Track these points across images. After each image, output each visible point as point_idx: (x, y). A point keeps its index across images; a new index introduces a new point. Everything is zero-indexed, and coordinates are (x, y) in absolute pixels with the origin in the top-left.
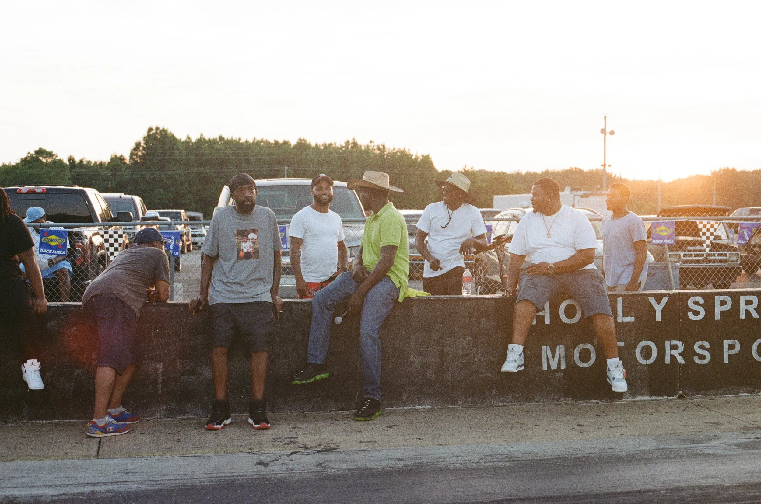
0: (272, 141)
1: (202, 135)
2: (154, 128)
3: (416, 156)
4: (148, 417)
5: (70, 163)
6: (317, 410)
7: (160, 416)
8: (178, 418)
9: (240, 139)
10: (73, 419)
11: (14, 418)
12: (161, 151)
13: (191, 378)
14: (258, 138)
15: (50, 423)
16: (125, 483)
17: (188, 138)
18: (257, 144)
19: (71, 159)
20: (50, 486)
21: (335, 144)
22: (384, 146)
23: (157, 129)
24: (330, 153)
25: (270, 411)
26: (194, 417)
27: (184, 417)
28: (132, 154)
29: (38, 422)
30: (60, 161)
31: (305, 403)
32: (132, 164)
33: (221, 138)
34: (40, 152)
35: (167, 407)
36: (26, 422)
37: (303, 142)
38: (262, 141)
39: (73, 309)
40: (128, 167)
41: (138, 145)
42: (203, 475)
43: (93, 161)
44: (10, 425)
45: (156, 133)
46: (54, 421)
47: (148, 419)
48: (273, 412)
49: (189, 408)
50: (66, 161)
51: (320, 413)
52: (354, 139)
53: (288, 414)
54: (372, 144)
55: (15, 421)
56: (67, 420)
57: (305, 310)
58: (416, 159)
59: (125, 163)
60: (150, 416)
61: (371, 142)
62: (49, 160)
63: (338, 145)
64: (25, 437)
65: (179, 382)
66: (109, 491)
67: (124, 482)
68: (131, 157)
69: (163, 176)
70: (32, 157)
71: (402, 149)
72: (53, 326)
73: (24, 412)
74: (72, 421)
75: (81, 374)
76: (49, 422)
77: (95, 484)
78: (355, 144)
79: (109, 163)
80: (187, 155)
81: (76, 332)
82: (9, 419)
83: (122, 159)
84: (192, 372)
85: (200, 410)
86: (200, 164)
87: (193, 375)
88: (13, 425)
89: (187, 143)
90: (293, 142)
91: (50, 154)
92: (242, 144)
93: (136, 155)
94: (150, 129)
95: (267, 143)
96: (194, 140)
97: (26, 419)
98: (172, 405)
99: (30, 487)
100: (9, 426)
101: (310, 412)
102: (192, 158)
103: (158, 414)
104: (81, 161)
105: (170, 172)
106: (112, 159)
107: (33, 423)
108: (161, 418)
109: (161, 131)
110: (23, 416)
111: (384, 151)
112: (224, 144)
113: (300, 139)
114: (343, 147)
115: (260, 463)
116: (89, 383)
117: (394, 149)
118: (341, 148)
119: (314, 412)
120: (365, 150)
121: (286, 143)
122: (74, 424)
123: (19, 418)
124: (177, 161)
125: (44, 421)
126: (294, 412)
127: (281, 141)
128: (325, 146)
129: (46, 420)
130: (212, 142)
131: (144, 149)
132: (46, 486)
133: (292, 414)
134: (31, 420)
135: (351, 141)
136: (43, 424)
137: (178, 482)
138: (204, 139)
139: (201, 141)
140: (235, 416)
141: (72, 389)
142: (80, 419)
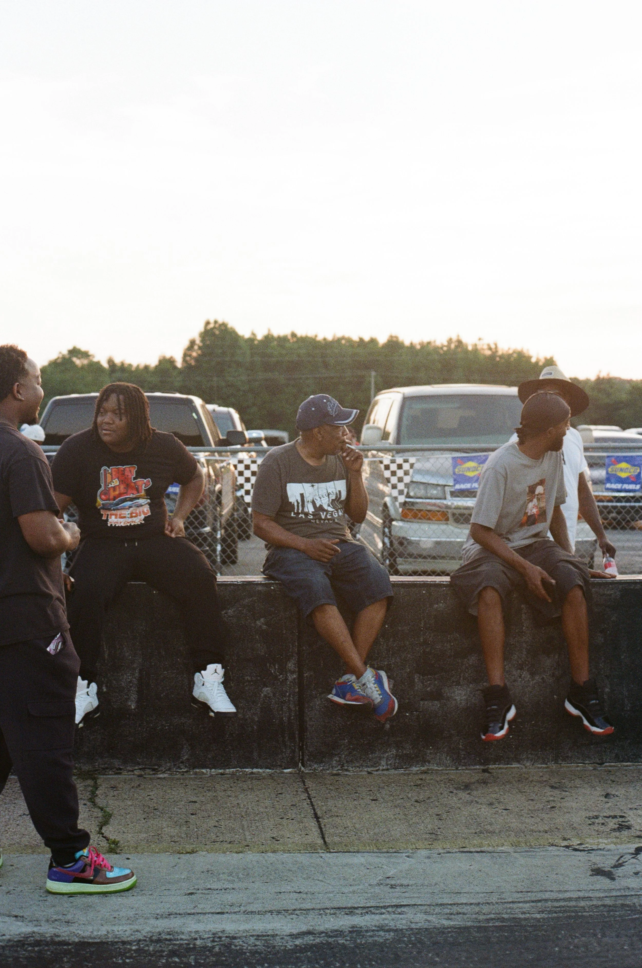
0: (355, 338)
1: (269, 330)
2: (212, 321)
3: (538, 359)
4: (369, 767)
5: (110, 366)
6: (622, 761)
7: (387, 765)
8: (414, 769)
9: (316, 336)
10: (257, 768)
11: (169, 765)
12: (220, 351)
13: (434, 706)
14: (339, 335)
15: (222, 774)
16: (399, 910)
17: (253, 334)
18: (338, 341)
19: (111, 362)
20: (279, 912)
21: (435, 342)
22: (496, 345)
23: (216, 322)
24: (429, 354)
25: (552, 761)
26: (437, 768)
27: (423, 768)
28: (185, 355)
29: (204, 771)
30: (98, 363)
31: (605, 748)
32: (185, 368)
33: (294, 335)
34: (75, 352)
35: (397, 751)
36: (186, 772)
37: (394, 339)
38: (343, 338)
39: (260, 588)
40: (180, 372)
41: (193, 343)
42: (520, 895)
43: (135, 364)
44: (161, 776)
45: (214, 328)
46: (228, 770)
47: (369, 770)
48: (556, 763)
49: (431, 753)
50: (105, 365)
51: (627, 766)
52: (458, 336)
53: (578, 766)
54: (481, 342)
55: (169, 769)
56: (247, 770)
57: (611, 595)
58: (537, 363)
59: (175, 367)
60: (372, 766)
61: (480, 339)
62: (85, 362)
63: (438, 343)
64: (195, 802)
65: (416, 711)
66: (381, 928)
67: (397, 906)
68: (184, 360)
69: (223, 384)
70: (64, 358)
71: (519, 348)
72: (229, 617)
73: (184, 756)
74: (255, 770)
75: (271, 695)
76: (220, 771)
77: (351, 911)
78: (460, 342)
79: (156, 367)
80: (252, 355)
81: (264, 627)
82: (160, 766)
83: (171, 362)
84: (437, 696)
85: (446, 758)
86: (267, 367)
87: (437, 700)
88: (166, 775)
89: (251, 340)
90: (382, 340)
91: (86, 355)
92: (319, 342)
93: (190, 356)
94: (208, 323)
95: (349, 340)
96: (260, 337)
97: (186, 766)
98: (405, 749)
99: (245, 912)
100: (159, 778)
101: (612, 764)
102: (257, 359)
103: (383, 763)
104: (123, 364)
105: (231, 379)
106: (160, 361)
107: (196, 773)
108: (388, 770)
109: (220, 325)
110: (182, 762)
111: (497, 351)
112: (297, 342)
113: (391, 337)
114: (445, 346)
115: (598, 872)
116: (282, 710)
117: (509, 349)
118: (442, 348)
119: (619, 764)
120: (473, 350)
121: (373, 341)
122: (259, 778)
123: (175, 765)
124: (239, 364)
125: (213, 770)
126: (589, 764)
127: (367, 339)
128: (422, 344)
129: (215, 769)
130: (282, 340)
131: (200, 348)
132: (271, 912)
133: (585, 767)
134: (193, 769)
135: (454, 338)
136: (211, 776)
137: (486, 909)
138: (272, 336)
139: (268, 339)
140: (500, 768)
141: (256, 719)
142: (267, 768)
